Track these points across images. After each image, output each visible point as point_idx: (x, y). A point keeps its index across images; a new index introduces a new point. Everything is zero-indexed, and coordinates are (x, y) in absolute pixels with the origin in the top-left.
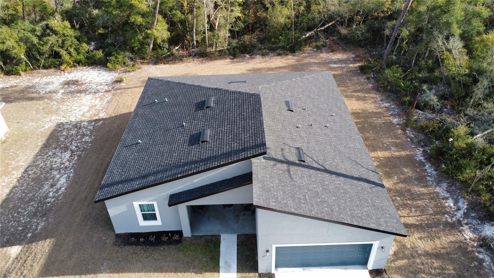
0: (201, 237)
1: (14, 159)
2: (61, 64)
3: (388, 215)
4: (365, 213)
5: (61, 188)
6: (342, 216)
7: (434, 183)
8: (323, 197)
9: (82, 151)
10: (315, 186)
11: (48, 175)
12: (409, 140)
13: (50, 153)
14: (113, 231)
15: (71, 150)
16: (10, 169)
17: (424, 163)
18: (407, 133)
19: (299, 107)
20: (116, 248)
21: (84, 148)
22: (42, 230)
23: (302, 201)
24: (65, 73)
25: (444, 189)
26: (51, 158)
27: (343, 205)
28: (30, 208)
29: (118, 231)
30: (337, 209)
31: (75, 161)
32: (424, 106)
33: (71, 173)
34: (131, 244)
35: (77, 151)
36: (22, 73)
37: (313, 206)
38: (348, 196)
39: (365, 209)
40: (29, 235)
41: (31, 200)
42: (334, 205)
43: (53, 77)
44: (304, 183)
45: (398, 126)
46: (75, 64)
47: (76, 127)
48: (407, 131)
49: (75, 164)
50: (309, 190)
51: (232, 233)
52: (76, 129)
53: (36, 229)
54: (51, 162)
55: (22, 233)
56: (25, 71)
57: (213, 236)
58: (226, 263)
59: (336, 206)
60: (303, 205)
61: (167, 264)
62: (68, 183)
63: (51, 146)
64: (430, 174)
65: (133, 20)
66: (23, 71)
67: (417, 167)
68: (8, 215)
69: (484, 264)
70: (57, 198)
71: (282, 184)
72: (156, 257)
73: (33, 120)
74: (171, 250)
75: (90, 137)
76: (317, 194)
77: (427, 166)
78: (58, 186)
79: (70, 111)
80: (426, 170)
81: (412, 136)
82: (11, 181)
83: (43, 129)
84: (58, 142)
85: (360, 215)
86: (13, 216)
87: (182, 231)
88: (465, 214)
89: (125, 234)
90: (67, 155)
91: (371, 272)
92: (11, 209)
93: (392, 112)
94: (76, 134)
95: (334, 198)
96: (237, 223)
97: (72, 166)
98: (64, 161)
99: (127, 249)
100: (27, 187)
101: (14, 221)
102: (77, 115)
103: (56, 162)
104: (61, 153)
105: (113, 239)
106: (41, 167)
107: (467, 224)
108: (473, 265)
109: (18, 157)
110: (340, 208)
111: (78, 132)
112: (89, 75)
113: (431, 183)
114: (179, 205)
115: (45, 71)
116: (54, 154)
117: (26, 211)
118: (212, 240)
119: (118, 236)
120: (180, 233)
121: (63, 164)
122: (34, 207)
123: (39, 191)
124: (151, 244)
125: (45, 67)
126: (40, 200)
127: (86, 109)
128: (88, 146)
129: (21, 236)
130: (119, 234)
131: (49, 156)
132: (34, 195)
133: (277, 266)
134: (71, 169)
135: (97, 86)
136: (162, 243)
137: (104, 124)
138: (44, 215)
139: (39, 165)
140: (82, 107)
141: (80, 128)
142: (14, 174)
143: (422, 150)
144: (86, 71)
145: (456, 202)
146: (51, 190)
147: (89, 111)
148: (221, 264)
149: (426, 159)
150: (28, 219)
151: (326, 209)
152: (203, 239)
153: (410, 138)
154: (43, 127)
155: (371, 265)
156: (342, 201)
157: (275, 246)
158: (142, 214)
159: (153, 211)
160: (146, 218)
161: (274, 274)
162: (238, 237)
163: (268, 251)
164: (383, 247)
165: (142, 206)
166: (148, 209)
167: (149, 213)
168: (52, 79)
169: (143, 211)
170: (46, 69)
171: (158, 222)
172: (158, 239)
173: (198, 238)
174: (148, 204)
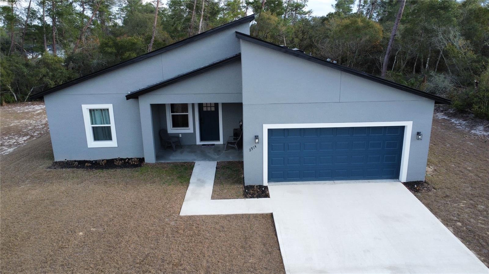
7: (467, 129)
14: (52, 160)
20: (50, 169)
25: (481, 130)
34: (71, 167)
36: (4, 103)
51: (210, 161)
57: (185, 163)
58: (199, 180)
64: (459, 124)
67: (441, 123)
74: (125, 171)
77: (454, 120)
80: (453, 123)
84: (19, 132)
87: (144, 158)
90: (25, 138)
91: (406, 184)
96: (219, 155)
97: (27, 142)
98: (19, 141)
99: (64, 170)
103: (9, 142)
104: (19, 137)
105: (49, 165)
113: (462, 129)
115: (30, 103)
116: (10, 138)
118: (183, 165)
120: (142, 160)
124: (99, 167)
130: (59, 161)
133: (270, 179)
136: (113, 167)
149: (449, 117)
152: (171, 165)
154: (8, 125)
157: (266, 127)
158: (93, 127)
159: (107, 123)
160: (97, 138)
161: (266, 188)
162: (217, 162)
163: (256, 137)
164: (419, 134)
165: (94, 114)
166: (101, 121)
167: (102, 127)
168: (34, 106)
169: (94, 123)
170: (31, 101)
171: (113, 143)
172: (110, 164)
173: (165, 163)
174: (101, 110)
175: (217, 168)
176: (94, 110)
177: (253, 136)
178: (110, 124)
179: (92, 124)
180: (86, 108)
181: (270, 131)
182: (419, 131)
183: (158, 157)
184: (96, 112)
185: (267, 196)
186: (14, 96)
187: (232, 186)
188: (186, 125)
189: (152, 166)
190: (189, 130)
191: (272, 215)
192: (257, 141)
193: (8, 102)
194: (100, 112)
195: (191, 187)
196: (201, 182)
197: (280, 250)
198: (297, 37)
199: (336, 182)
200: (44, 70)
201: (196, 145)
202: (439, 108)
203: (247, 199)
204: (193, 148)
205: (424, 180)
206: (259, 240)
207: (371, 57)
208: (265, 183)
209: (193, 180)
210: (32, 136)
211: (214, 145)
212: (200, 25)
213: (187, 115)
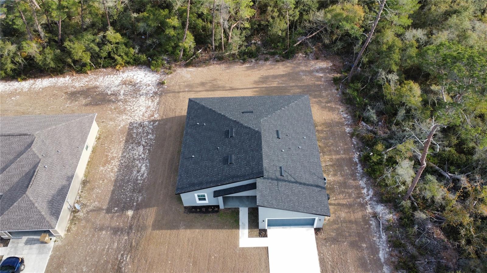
0: (229, 209)
1: (109, 152)
2: (116, 65)
3: (323, 205)
4: (311, 205)
5: (144, 174)
6: (299, 208)
7: (360, 178)
8: (291, 197)
9: (150, 146)
10: (288, 191)
11: (133, 164)
12: (353, 146)
13: (130, 147)
14: (183, 204)
15: (143, 145)
16: (109, 159)
17: (357, 164)
18: (352, 140)
19: (284, 134)
20: (186, 214)
21: (151, 144)
22: (141, 201)
23: (280, 201)
24: (119, 72)
26: (131, 151)
27: (301, 201)
28: (130, 187)
29: (185, 205)
30: (297, 204)
31: (147, 154)
32: (367, 120)
33: (147, 163)
34: (193, 212)
35: (147, 146)
37: (285, 203)
38: (304, 196)
39: (312, 203)
40: (135, 204)
41: (128, 181)
42: (296, 202)
43: (112, 76)
44: (282, 190)
45: (348, 134)
46: (126, 65)
47: (141, 126)
48: (353, 139)
49: (148, 156)
50: (284, 194)
51: (245, 207)
52: (141, 128)
53: (138, 201)
54: (133, 154)
55: (130, 202)
56: (91, 70)
57: (235, 208)
58: (243, 223)
59: (297, 202)
60: (281, 203)
61: (213, 223)
62: (147, 170)
63: (129, 141)
64: (359, 172)
65: (168, 33)
66: (89, 71)
67: (353, 166)
68: (118, 190)
69: (372, 226)
70: (144, 180)
71: (271, 192)
72: (207, 220)
73: (111, 120)
74: (214, 216)
75: (153, 135)
76: (288, 196)
77: (359, 165)
78: (142, 172)
79: (134, 111)
80: (357, 168)
81: (355, 143)
82: (112, 167)
83: (120, 127)
84: (132, 138)
85: (308, 206)
86: (122, 192)
87: (219, 206)
88: (371, 198)
89: (189, 207)
90: (141, 149)
91: (315, 229)
92: (119, 187)
93: (347, 122)
94: (143, 132)
95: (296, 198)
96: (248, 201)
97: (147, 158)
98: (140, 153)
99: (191, 215)
100: (123, 172)
101: (124, 195)
102: (139, 115)
103: (135, 154)
104: (137, 147)
105: (183, 209)
106: (128, 158)
107: (370, 204)
108: (366, 227)
109: (111, 150)
110: (299, 204)
111: (144, 131)
112: (138, 76)
113: (358, 177)
114: (219, 197)
115: (105, 70)
116: (133, 148)
117: (128, 189)
118: (235, 211)
119: (185, 208)
120: (218, 206)
121: (141, 156)
122: (132, 186)
123: (131, 175)
124: (204, 213)
125: (104, 67)
126: (134, 181)
127: (144, 110)
128: (153, 142)
129: (130, 204)
130: (186, 207)
131: (130, 149)
132: (129, 178)
133: (268, 225)
134: (146, 160)
135: (146, 87)
136: (209, 212)
137: (159, 124)
138: (139, 192)
139: (125, 156)
140: (141, 107)
141: (144, 127)
142: (113, 163)
143: (358, 153)
144: (135, 71)
145: (368, 190)
146: (138, 174)
147: (146, 112)
148: (240, 224)
149: (359, 161)
150: (131, 194)
151: (292, 204)
152: (230, 210)
153: (354, 144)
154: (120, 125)
155: (315, 226)
156: (301, 199)
157: (267, 219)
160: (200, 200)
161: (267, 231)
162: (248, 208)
163: (263, 221)
164: (320, 220)
167: (202, 198)
169: (199, 197)
171: (206, 202)
172: (207, 210)
174: (202, 195)
175: (248, 214)
178: (205, 197)
180: (196, 195)
183: (224, 204)
185: (267, 236)
186: (93, 66)
187: (255, 230)
189: (223, 209)
195: (240, 228)
196: (244, 225)
203: (260, 238)
205: (322, 227)
206: (264, 260)
208: (266, 227)
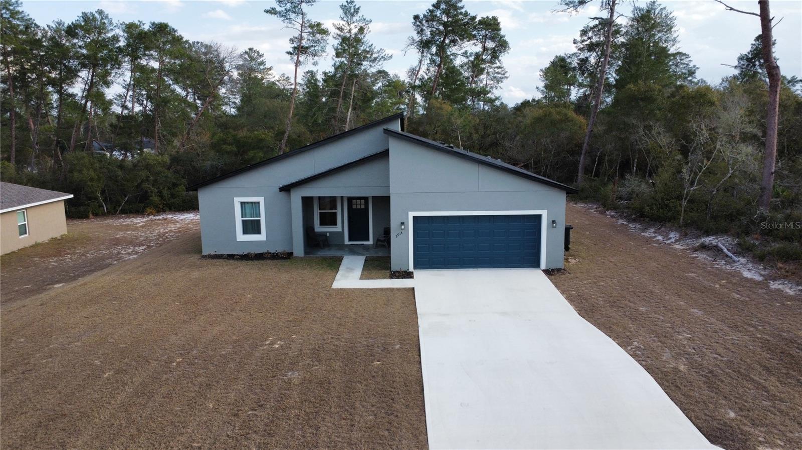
2: (145, 207)
12: (609, 217)
17: (627, 224)
18: (606, 213)
20: (201, 260)
24: (149, 215)
25: (651, 232)
29: (208, 254)
36: (91, 216)
45: (596, 213)
46: (166, 208)
51: (359, 256)
58: (348, 268)
64: (633, 228)
66: (93, 215)
67: (617, 227)
74: (275, 262)
77: (631, 225)
80: (629, 227)
81: (613, 214)
87: (292, 253)
88: (676, 240)
91: (546, 271)
96: (368, 251)
99: (215, 260)
104: (134, 247)
105: (199, 256)
107: (678, 244)
108: (683, 260)
112: (182, 217)
113: (635, 232)
114: (292, 195)
115: (123, 215)
118: (331, 258)
119: (205, 256)
121: (136, 251)
125: (123, 212)
140: (169, 228)
143: (625, 218)
144: (180, 214)
145: (666, 236)
147: (178, 229)
149: (629, 222)
152: (320, 258)
155: (544, 259)
157: (411, 214)
158: (243, 221)
159: (257, 217)
160: (246, 231)
161: (412, 273)
162: (366, 257)
163: (403, 224)
164: (554, 222)
165: (245, 207)
166: (251, 213)
167: (252, 220)
168: (131, 220)
169: (244, 216)
170: (125, 214)
171: (262, 237)
172: (259, 257)
173: (313, 257)
174: (252, 203)
175: (365, 260)
176: (244, 203)
177: (399, 223)
178: (260, 217)
179: (242, 217)
180: (237, 201)
181: (415, 218)
182: (553, 219)
183: (306, 253)
184: (246, 205)
185: (412, 277)
186: (103, 206)
187: (380, 271)
188: (334, 223)
189: (301, 259)
190: (338, 229)
191: (413, 289)
192: (403, 227)
193: (96, 215)
194: (251, 205)
195: (340, 272)
196: (350, 269)
197: (415, 305)
198: (477, 132)
199: (479, 269)
200: (144, 174)
201: (344, 244)
202: (623, 213)
203: (392, 280)
204: (342, 247)
205: (563, 268)
206: (400, 301)
207: (571, 158)
208: (411, 269)
209: (342, 268)
210: (149, 247)
211: (363, 244)
212: (349, 117)
213: (336, 212)
